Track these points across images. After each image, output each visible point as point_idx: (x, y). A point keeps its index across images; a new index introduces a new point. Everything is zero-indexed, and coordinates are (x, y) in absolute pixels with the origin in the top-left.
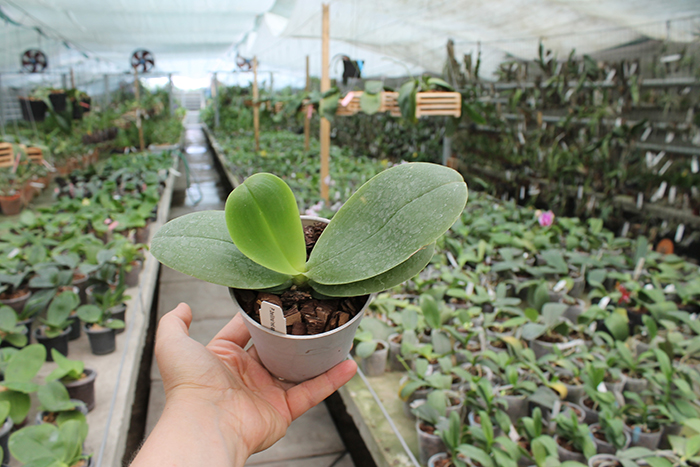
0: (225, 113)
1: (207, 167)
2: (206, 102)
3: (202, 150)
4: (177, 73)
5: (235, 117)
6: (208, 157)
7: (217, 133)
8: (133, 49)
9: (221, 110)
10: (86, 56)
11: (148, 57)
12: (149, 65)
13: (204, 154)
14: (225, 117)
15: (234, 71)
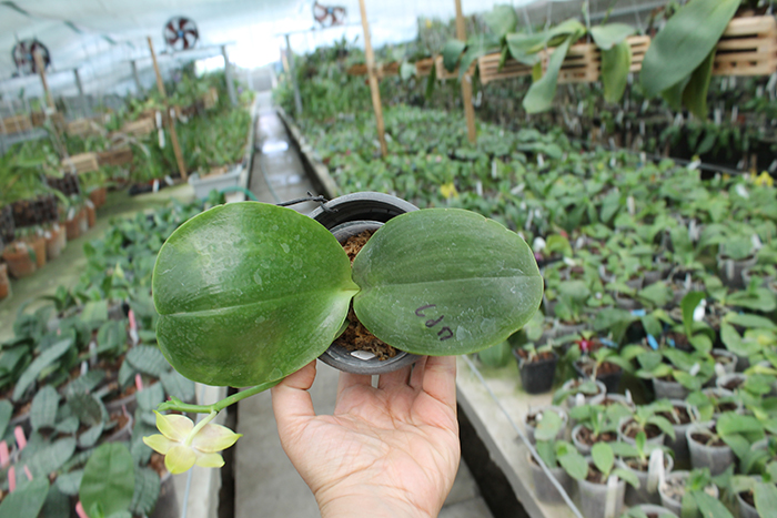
0: (308, 90)
1: (294, 179)
2: (278, 79)
3: (283, 146)
4: (233, 43)
5: (322, 94)
6: (292, 159)
7: (301, 121)
8: (164, 18)
9: (301, 87)
10: (111, 42)
11: (188, 26)
12: (190, 38)
13: (287, 152)
14: (309, 96)
15: (313, 29)
